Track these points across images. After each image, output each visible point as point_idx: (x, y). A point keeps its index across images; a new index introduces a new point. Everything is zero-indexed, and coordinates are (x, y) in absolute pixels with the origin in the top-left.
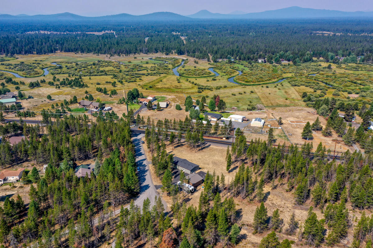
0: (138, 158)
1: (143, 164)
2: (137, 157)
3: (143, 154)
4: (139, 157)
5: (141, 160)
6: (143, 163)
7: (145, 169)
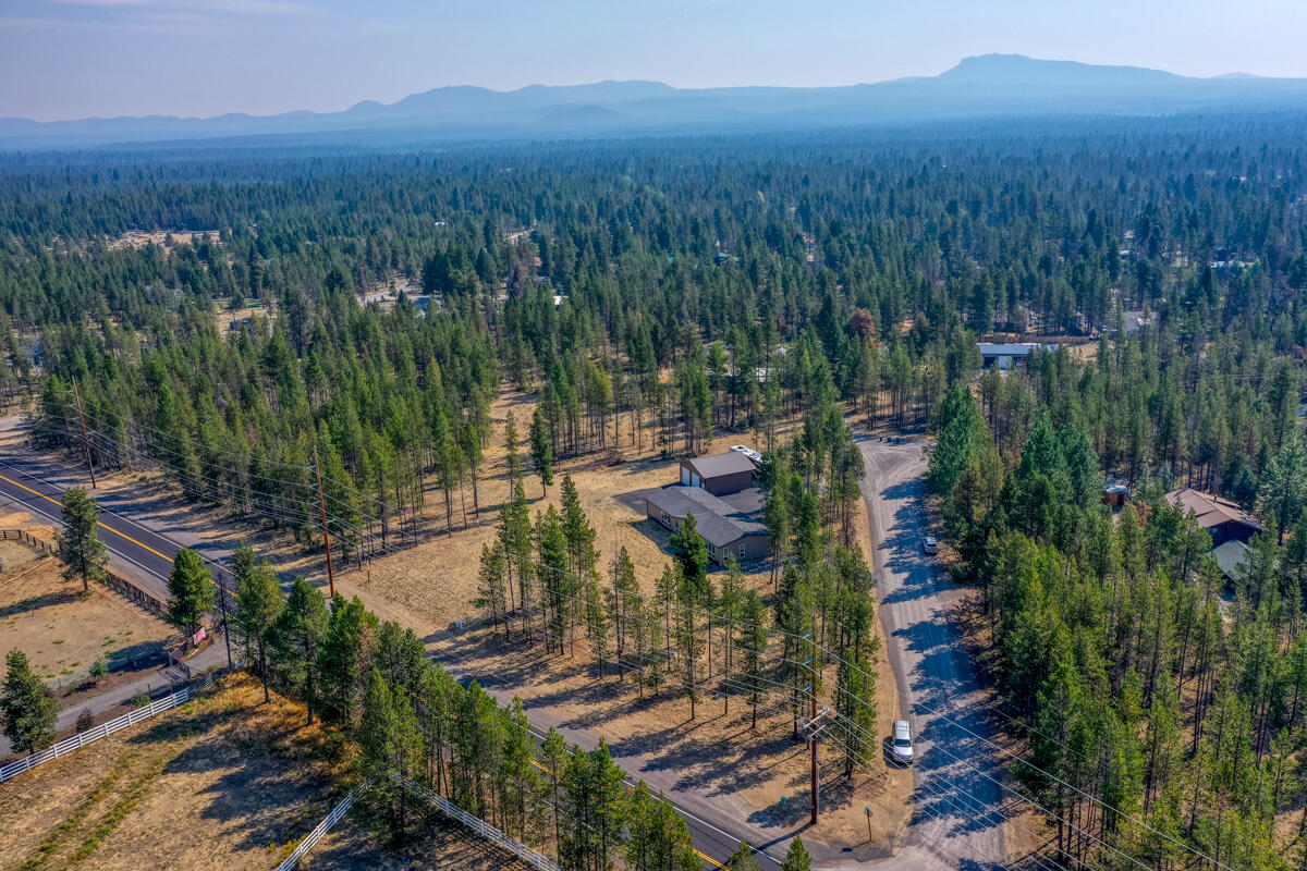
0: (937, 615)
1: (905, 575)
2: (941, 621)
3: (901, 633)
4: (927, 617)
5: (915, 595)
6: (907, 582)
7: (895, 552)
